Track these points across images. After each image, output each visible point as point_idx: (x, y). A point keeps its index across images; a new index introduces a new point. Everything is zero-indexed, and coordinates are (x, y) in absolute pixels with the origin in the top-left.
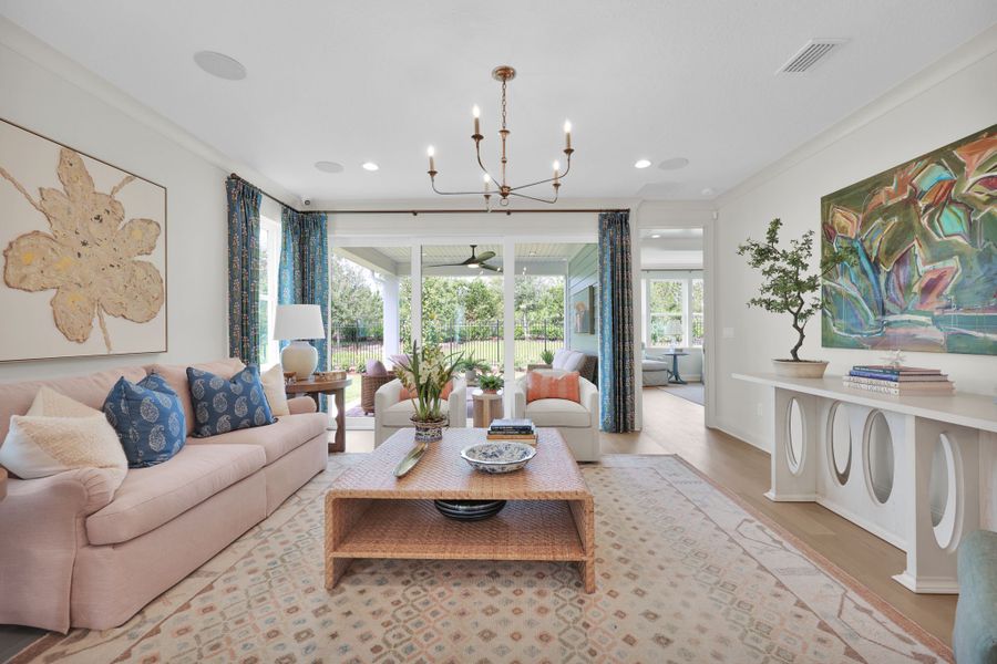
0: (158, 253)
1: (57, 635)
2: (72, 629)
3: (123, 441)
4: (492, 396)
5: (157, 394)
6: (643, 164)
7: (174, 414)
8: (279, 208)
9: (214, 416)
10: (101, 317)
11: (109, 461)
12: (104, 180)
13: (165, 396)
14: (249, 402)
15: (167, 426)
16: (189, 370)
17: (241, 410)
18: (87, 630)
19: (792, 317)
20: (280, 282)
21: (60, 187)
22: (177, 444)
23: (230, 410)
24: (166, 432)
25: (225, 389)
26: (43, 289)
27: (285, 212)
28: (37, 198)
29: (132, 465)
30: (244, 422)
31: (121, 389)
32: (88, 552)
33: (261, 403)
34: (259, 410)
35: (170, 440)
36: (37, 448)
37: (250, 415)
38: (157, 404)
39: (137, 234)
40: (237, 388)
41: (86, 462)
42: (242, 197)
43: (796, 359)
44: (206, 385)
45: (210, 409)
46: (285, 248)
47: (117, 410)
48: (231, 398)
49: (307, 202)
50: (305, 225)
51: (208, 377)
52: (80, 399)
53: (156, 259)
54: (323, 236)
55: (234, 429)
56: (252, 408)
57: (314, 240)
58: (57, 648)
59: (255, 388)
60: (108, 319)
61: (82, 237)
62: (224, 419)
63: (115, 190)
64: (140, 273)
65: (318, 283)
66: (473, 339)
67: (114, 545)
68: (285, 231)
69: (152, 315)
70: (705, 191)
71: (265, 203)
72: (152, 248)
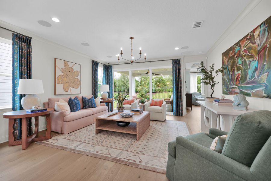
0: (79, 76)
1: (60, 134)
2: (62, 133)
3: (70, 108)
4: (143, 105)
5: (75, 100)
6: (177, 49)
7: (78, 104)
8: (103, 65)
9: (86, 105)
10: (70, 88)
11: (68, 110)
12: (70, 65)
13: (77, 101)
14: (91, 103)
15: (77, 106)
16: (83, 97)
17: (90, 104)
18: (63, 134)
19: (211, 86)
20: (103, 80)
21: (64, 67)
22: (78, 109)
23: (88, 104)
24: (76, 107)
25: (88, 100)
26: (62, 83)
27: (104, 66)
28: (61, 70)
29: (71, 111)
30: (91, 107)
31: (70, 99)
32: (64, 122)
33: (94, 103)
34: (93, 105)
35: (77, 108)
36: (58, 107)
37: (92, 105)
38: (75, 102)
39: (76, 73)
40: (90, 100)
41: (64, 110)
42: (95, 64)
43: (212, 97)
44: (85, 100)
45: (85, 104)
46: (104, 73)
47: (70, 103)
48: (89, 102)
49: (108, 63)
50: (108, 68)
51: (85, 98)
52: (65, 100)
53: (79, 77)
54: (112, 70)
55: (89, 108)
56: (92, 104)
57: (110, 71)
58: (60, 135)
59: (93, 101)
60: (71, 88)
61: (67, 75)
62: (87, 106)
63: (72, 66)
64: (76, 80)
65: (111, 80)
66: (160, 92)
67: (67, 122)
68: (104, 70)
69: (78, 87)
70: (200, 52)
71: (99, 64)
72: (78, 76)
